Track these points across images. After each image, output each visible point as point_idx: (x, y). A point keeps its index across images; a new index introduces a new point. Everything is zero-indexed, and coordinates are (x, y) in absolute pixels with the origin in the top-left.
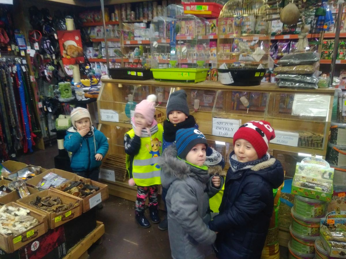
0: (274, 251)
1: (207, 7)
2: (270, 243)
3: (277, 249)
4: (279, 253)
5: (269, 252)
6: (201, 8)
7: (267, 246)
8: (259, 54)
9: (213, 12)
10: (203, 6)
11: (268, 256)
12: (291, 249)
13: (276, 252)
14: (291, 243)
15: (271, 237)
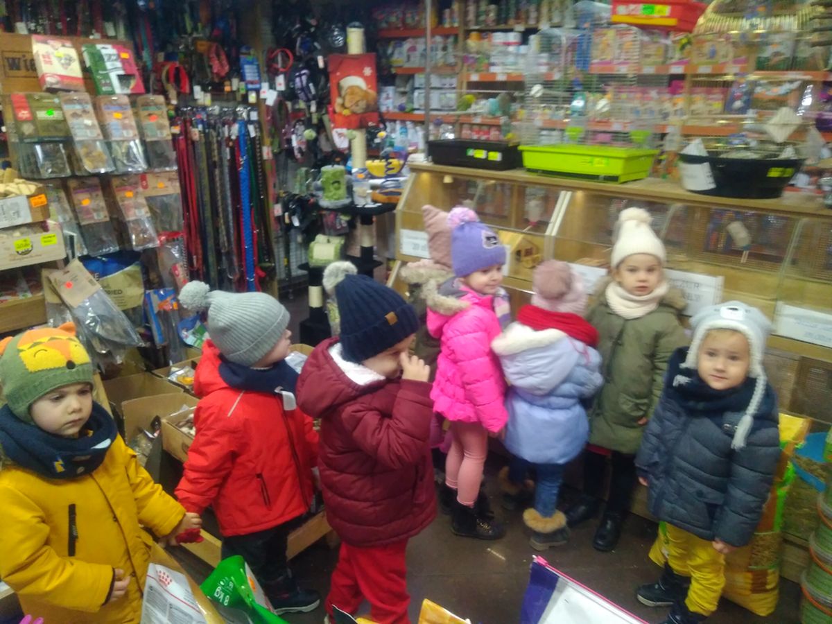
0: (765, 584)
1: (666, 10)
2: (756, 564)
3: (772, 581)
4: (776, 592)
5: (753, 584)
6: (653, 9)
7: (749, 571)
8: (785, 125)
9: (680, 20)
10: (658, 7)
11: (748, 593)
12: (807, 587)
13: (768, 587)
14: (808, 574)
15: (759, 552)
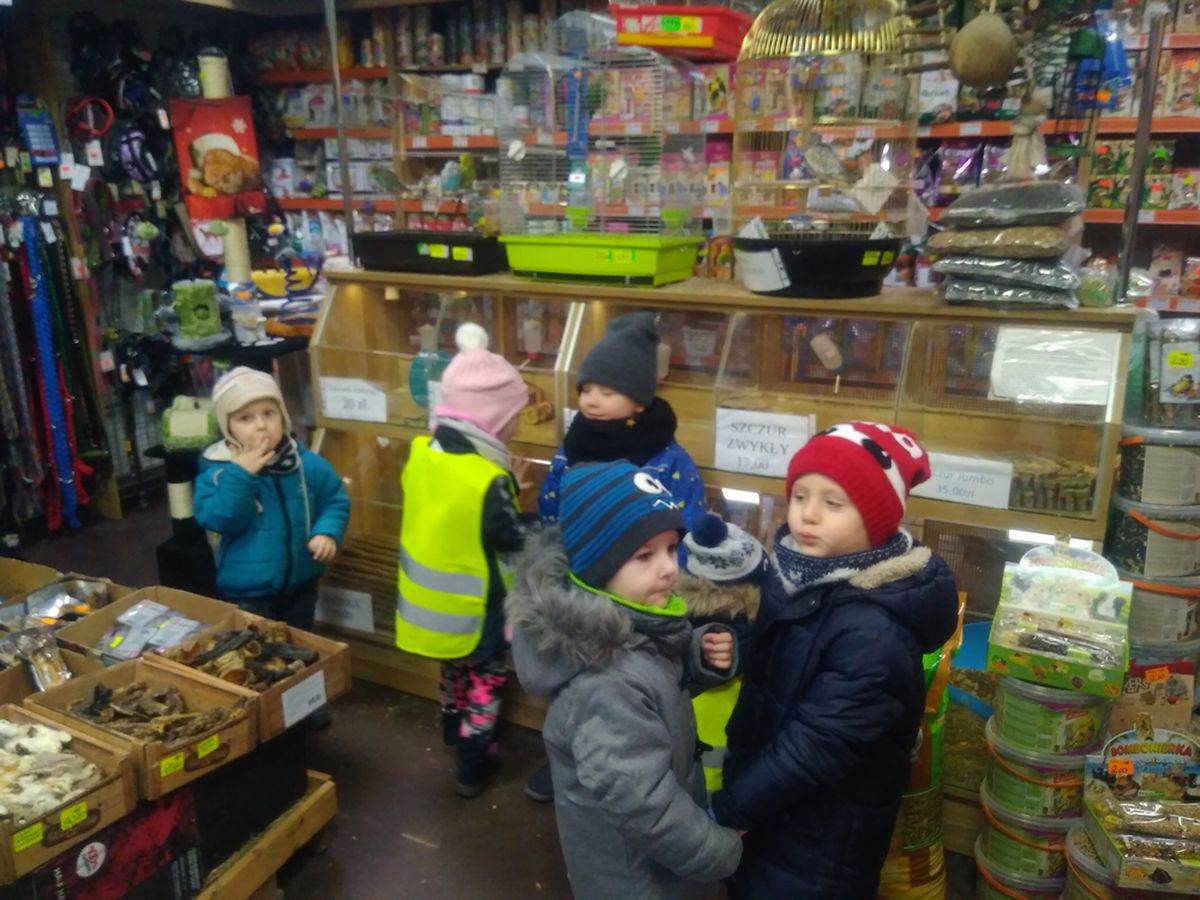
0: (928, 869)
1: (696, 24)
2: (913, 841)
3: (936, 862)
4: (942, 878)
5: (911, 873)
6: (678, 24)
7: (905, 854)
8: (878, 189)
9: (717, 39)
10: (685, 20)
11: (906, 887)
12: (985, 863)
13: (933, 873)
14: (984, 841)
15: (916, 822)
